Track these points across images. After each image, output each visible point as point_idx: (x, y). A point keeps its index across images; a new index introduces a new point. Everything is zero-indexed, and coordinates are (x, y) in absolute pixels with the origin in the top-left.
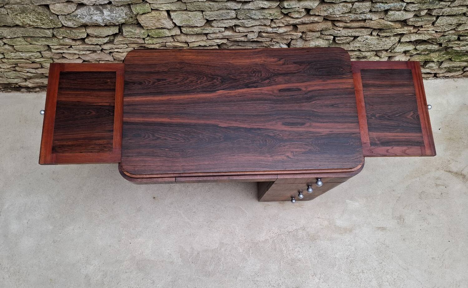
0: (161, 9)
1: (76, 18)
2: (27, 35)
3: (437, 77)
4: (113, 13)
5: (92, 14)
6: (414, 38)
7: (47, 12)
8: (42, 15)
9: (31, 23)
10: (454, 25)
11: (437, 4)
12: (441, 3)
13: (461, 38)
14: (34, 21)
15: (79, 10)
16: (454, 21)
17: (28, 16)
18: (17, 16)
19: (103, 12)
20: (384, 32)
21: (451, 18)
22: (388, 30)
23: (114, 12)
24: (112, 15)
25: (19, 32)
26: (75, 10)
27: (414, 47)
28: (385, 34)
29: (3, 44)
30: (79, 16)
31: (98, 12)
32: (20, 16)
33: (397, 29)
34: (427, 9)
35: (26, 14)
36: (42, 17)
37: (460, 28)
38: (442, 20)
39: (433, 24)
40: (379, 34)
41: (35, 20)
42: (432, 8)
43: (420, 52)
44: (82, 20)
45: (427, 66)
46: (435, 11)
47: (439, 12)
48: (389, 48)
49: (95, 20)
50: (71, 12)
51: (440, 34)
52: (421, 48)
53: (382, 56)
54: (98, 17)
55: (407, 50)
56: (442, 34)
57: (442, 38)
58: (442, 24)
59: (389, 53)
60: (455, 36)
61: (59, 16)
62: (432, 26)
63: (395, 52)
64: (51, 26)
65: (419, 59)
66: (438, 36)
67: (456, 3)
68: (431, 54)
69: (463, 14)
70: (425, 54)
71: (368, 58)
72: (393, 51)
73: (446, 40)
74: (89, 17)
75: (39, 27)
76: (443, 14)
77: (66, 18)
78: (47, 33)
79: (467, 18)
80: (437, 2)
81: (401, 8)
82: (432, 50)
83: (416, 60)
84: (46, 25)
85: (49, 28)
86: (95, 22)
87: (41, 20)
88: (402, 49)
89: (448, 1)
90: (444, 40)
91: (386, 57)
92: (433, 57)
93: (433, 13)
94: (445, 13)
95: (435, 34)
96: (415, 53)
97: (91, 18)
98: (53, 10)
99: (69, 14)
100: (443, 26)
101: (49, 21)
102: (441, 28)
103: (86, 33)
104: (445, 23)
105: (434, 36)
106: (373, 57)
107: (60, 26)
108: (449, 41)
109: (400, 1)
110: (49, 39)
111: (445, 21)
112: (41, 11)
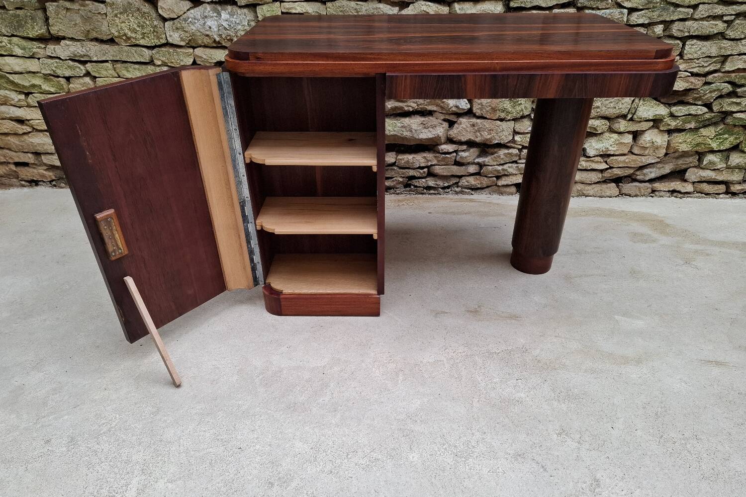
0: (294, 11)
1: (185, 23)
2: (118, 58)
3: (734, 194)
4: (233, 18)
5: (206, 17)
7: (153, 14)
8: (146, 18)
9: (129, 34)
10: (715, 57)
11: (674, 12)
12: (679, 9)
13: (738, 90)
14: (134, 31)
15: (192, 11)
16: (711, 48)
17: (129, 19)
18: (116, 18)
19: (220, 14)
21: (705, 43)
23: (235, 17)
24: (231, 19)
25: (111, 52)
26: (188, 10)
27: (669, 111)
29: (84, 72)
30: (190, 19)
31: (215, 14)
32: (120, 18)
34: (661, 22)
35: (128, 16)
36: (145, 21)
37: (728, 67)
38: (693, 47)
39: (681, 55)
41: (135, 26)
42: (668, 19)
43: (681, 122)
44: (192, 27)
45: (705, 163)
46: (674, 25)
47: (681, 29)
48: (627, 110)
49: (208, 28)
50: (182, 12)
51: (699, 79)
52: (680, 110)
53: (622, 130)
54: (213, 22)
55: (658, 117)
56: (704, 79)
57: (706, 87)
58: (695, 56)
59: (631, 122)
60: (726, 84)
61: (166, 23)
62: (682, 61)
63: (639, 120)
64: (153, 41)
65: (686, 141)
66: (697, 82)
67: (702, 11)
68: (702, 130)
69: (722, 35)
70: (691, 128)
71: (599, 132)
72: (635, 117)
73: (715, 91)
74: (202, 22)
75: (138, 42)
76: (689, 32)
77: (174, 24)
78: (144, 53)
79: (730, 43)
80: (672, 8)
81: (622, 18)
82: (699, 117)
83: (681, 143)
84: (147, 39)
85: (149, 45)
86: (207, 33)
87: (143, 26)
88: (649, 113)
89: (689, 7)
90: (711, 92)
91: (629, 132)
92: (708, 137)
93: (674, 30)
94: (692, 30)
95: (692, 79)
96: (673, 124)
97: (204, 24)
98: (162, 8)
99: (179, 17)
100: (698, 59)
101: (152, 30)
102: (697, 65)
103: (192, 56)
104: (699, 53)
105: (691, 82)
106: (607, 134)
107: (164, 41)
108: (721, 97)
109: (616, 6)
110: (144, 67)
111: (698, 49)
112: (146, 11)
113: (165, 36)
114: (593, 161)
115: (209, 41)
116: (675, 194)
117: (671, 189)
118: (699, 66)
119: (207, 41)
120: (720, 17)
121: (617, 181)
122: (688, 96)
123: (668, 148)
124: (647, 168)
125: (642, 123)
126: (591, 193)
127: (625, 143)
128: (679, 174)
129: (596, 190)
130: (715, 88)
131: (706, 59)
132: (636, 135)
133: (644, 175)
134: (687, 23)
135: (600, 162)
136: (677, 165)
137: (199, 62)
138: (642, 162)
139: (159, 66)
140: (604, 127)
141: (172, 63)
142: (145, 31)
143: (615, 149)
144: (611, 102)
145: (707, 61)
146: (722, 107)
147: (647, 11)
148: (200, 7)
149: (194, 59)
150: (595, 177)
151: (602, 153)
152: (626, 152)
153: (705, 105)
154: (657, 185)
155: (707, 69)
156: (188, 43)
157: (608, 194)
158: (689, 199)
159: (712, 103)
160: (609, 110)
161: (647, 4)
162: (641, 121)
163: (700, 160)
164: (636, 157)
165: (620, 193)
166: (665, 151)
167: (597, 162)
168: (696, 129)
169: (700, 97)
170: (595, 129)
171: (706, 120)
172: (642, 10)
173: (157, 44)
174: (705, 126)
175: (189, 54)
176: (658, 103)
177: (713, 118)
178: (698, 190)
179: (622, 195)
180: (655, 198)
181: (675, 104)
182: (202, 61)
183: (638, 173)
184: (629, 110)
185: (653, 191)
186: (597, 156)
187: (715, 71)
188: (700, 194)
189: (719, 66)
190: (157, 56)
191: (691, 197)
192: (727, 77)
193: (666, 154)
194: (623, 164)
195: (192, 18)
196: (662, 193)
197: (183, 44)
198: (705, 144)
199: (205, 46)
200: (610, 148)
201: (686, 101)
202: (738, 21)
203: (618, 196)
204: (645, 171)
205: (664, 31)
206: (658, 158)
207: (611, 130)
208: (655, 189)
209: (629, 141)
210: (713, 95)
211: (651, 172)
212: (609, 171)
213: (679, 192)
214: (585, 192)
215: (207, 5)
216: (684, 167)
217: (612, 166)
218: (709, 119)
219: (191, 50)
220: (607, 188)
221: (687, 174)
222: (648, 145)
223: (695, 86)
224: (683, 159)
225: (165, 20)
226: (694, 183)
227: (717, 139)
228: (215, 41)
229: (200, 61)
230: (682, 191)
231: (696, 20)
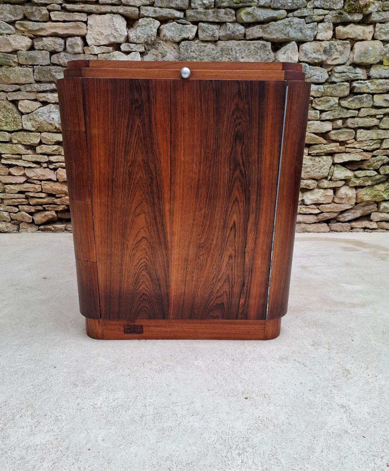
1: (36, 116)
5: (51, 112)
6: (346, 158)
7: (15, 110)
8: (9, 112)
10: (376, 140)
12: (349, 111)
15: (41, 108)
16: (372, 134)
20: (314, 150)
21: (369, 131)
22: (316, 146)
26: (39, 108)
27: (353, 174)
28: (316, 152)
30: (40, 113)
31: (57, 110)
33: (324, 144)
34: (340, 119)
36: (9, 114)
37: (384, 146)
38: (361, 133)
39: (355, 139)
40: (310, 152)
42: (344, 117)
43: (362, 181)
44: (41, 118)
45: (381, 208)
46: (348, 120)
47: (353, 122)
48: (327, 174)
49: (52, 119)
50: (35, 109)
51: (369, 153)
52: (360, 173)
53: (326, 186)
54: (55, 115)
55: (347, 178)
56: (371, 153)
57: (373, 158)
58: (364, 139)
59: (331, 181)
60: (385, 156)
61: (23, 116)
62: (356, 142)
63: (336, 180)
64: (13, 127)
65: (367, 194)
66: (368, 155)
67: (363, 112)
68: (376, 186)
69: (377, 127)
70: (369, 185)
71: (311, 188)
72: (333, 177)
73: (379, 161)
74: (48, 115)
75: (2, 128)
76: (358, 125)
77: (28, 116)
78: (6, 135)
79: (383, 131)
80: (345, 111)
81: (316, 115)
82: (373, 177)
83: (364, 195)
84: (9, 126)
85: (9, 130)
86: (51, 122)
87: (7, 117)
88: (341, 175)
89: (355, 110)
90: (377, 161)
91: (330, 188)
92: (380, 190)
93: (348, 123)
94: (359, 124)
95: (365, 153)
96: (358, 182)
97: (49, 116)
98: (21, 106)
99: (32, 112)
100: (366, 141)
101: (13, 120)
102: (366, 145)
103: (39, 137)
104: (366, 137)
105: (364, 155)
106: (316, 190)
107: (20, 128)
108: (384, 165)
109: (312, 109)
110: (4, 144)
111: (365, 135)
112: (10, 107)
113: (21, 124)
114: (310, 208)
115: (51, 128)
116: (366, 230)
117: (363, 227)
118: (367, 145)
119: (50, 128)
120: (374, 116)
121: (328, 221)
122: (364, 165)
123: (357, 198)
124: (345, 213)
125: (338, 182)
126: (311, 230)
127: (329, 195)
128: (367, 217)
129: (314, 228)
130: (379, 159)
131: (371, 141)
132: (335, 190)
133: (344, 217)
134: (355, 119)
135: (315, 209)
136: (364, 210)
137: (43, 142)
138: (341, 208)
139: (15, 144)
140: (314, 185)
141: (25, 142)
142: (8, 120)
143: (323, 199)
144: (316, 168)
145: (371, 142)
146: (386, 171)
147: (331, 112)
148: (47, 106)
149: (41, 140)
150: (313, 219)
151: (315, 202)
152: (330, 201)
153: (375, 170)
154: (354, 224)
155: (372, 147)
156: (37, 129)
157: (323, 230)
158: (376, 233)
159: (379, 169)
160: (316, 173)
161: (330, 108)
162: (337, 181)
163: (378, 207)
164: (337, 204)
165: (330, 229)
166: (355, 200)
167: (312, 209)
168: (372, 186)
169: (371, 165)
170: (309, 186)
171: (377, 180)
172: (327, 111)
173: (15, 130)
174: (377, 184)
175: (38, 136)
176: (346, 169)
177: (381, 178)
178: (380, 227)
179: (332, 231)
180: (354, 233)
181: (356, 170)
182: (46, 141)
183: (340, 216)
184: (329, 174)
185: (352, 228)
186: (312, 204)
187: (377, 149)
188: (382, 230)
189: (379, 146)
190: (15, 137)
191: (377, 232)
192: (385, 152)
193: (356, 204)
194: (329, 210)
195: (41, 113)
196: (358, 230)
197: (33, 129)
198: (379, 196)
199: (49, 132)
200: (320, 199)
201: (363, 168)
202: (385, 118)
203: (329, 232)
204: (345, 215)
205: (343, 124)
206: (352, 205)
207: (319, 187)
208: (353, 227)
209: (331, 194)
210: (379, 163)
211: (348, 216)
212: (321, 214)
213: (369, 228)
214: (307, 229)
215: (52, 105)
216: (369, 212)
217: (322, 211)
218: (379, 179)
219: (39, 134)
220: (322, 226)
221: (372, 216)
222: (344, 196)
223: (367, 158)
224: (367, 206)
225: (22, 114)
226: (377, 222)
227: (386, 192)
228: (56, 128)
229: (45, 141)
230: (371, 228)
231: (361, 117)
